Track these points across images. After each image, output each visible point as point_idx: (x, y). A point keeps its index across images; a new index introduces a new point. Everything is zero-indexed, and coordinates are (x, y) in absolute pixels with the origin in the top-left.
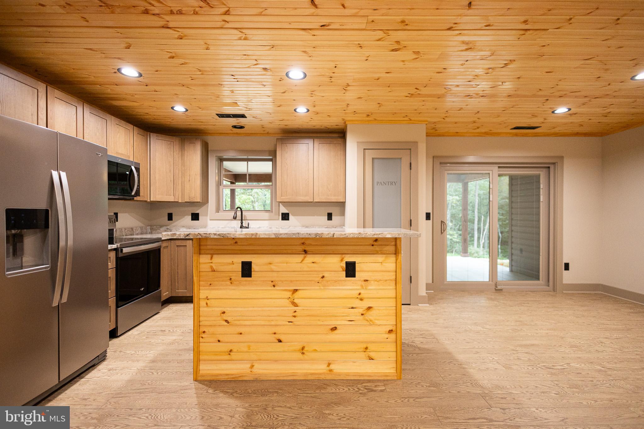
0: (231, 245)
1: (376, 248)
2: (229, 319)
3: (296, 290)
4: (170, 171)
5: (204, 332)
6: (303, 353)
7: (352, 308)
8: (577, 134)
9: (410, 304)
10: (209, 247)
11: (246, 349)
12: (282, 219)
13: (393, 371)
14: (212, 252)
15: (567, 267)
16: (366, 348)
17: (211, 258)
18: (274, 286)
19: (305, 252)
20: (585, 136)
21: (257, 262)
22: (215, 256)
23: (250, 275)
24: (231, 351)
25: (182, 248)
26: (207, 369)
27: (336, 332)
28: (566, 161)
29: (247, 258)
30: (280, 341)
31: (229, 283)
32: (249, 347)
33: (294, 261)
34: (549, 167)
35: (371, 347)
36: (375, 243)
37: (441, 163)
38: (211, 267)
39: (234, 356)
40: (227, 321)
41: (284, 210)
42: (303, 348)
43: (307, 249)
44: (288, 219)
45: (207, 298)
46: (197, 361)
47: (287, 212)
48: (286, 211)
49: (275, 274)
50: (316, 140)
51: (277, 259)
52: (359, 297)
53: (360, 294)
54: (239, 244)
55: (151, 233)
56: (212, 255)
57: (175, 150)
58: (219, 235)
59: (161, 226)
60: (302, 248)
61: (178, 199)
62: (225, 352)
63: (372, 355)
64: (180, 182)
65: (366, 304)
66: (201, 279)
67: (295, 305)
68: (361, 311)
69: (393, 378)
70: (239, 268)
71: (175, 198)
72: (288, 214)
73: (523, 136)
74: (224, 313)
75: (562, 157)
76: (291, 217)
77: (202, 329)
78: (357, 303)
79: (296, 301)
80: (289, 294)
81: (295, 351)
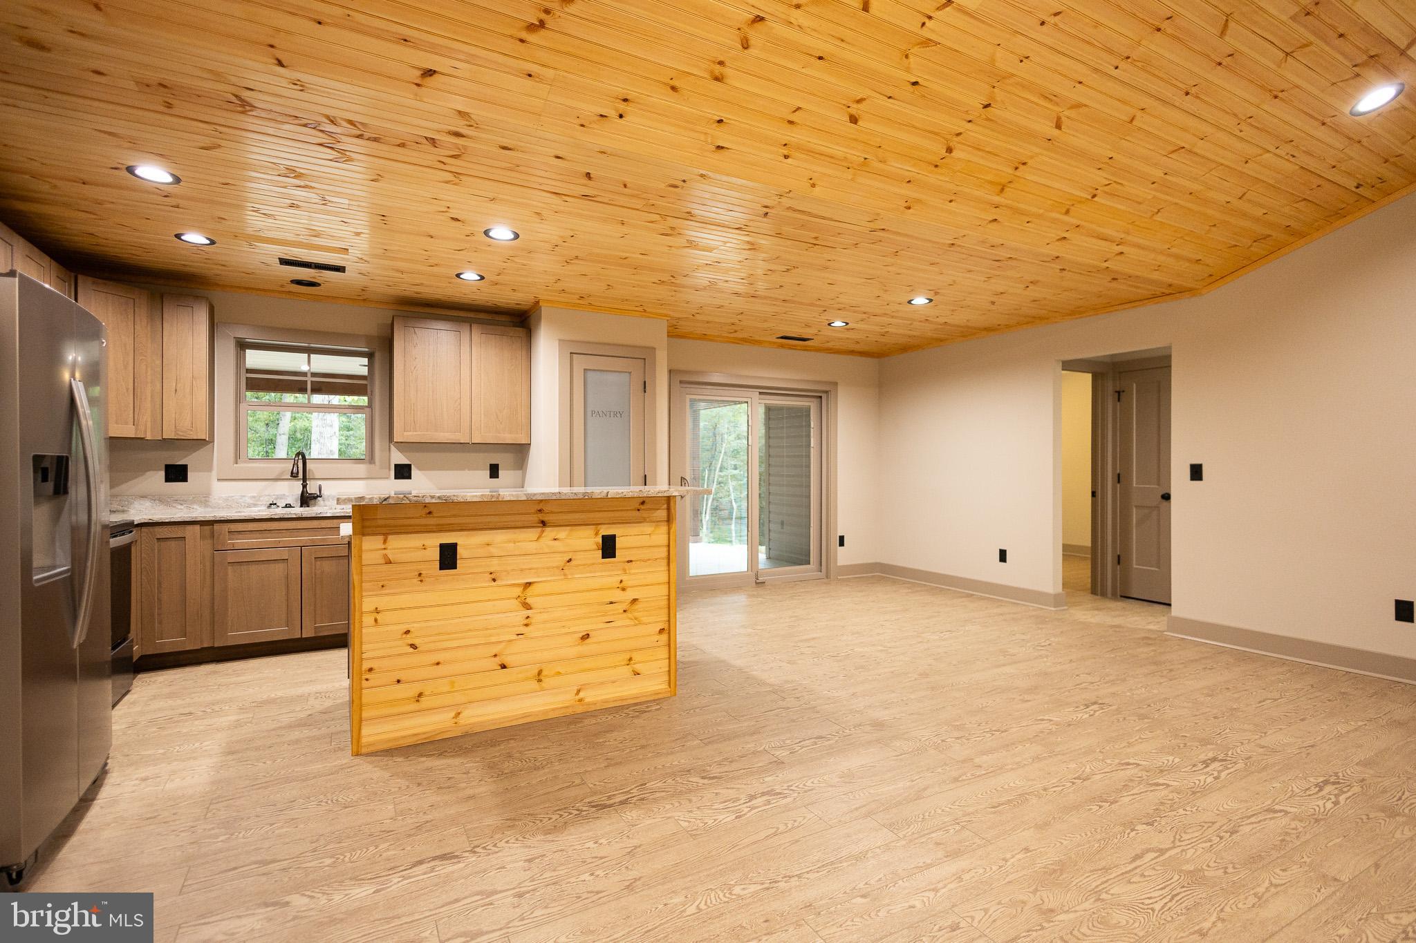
0: (421, 517)
1: (644, 514)
2: (416, 642)
3: (530, 584)
4: (126, 367)
5: (371, 670)
6: (540, 681)
7: (611, 603)
8: (852, 352)
10: (380, 522)
11: (446, 689)
12: (396, 478)
13: (665, 686)
14: (384, 530)
15: (842, 541)
16: (630, 659)
17: (385, 542)
18: (494, 580)
19: (544, 523)
20: (861, 356)
21: (467, 544)
22: (390, 537)
23: (454, 566)
24: (420, 695)
25: (173, 544)
26: (373, 733)
27: (588, 641)
28: (840, 388)
29: (448, 539)
30: (503, 667)
31: (416, 581)
32: (452, 683)
33: (526, 540)
34: (821, 397)
35: (637, 657)
36: (642, 507)
37: (681, 382)
38: (385, 556)
39: (425, 702)
40: (413, 646)
41: (399, 458)
42: (540, 673)
43: (545, 519)
44: (409, 477)
45: (377, 611)
46: (357, 722)
47: (408, 462)
48: (403, 460)
49: (495, 561)
50: (474, 327)
51: (499, 537)
52: (620, 586)
53: (621, 581)
54: (435, 515)
56: (386, 535)
57: (137, 319)
60: (535, 518)
61: (145, 431)
62: (408, 699)
63: (638, 667)
64: (149, 395)
65: (630, 594)
66: (365, 578)
67: (527, 606)
68: (624, 606)
69: (665, 695)
70: (436, 555)
71: (136, 430)
72: (409, 467)
73: (790, 348)
74: (408, 632)
75: (836, 384)
76: (414, 472)
77: (366, 666)
78: (617, 595)
79: (528, 601)
80: (518, 591)
81: (527, 679)
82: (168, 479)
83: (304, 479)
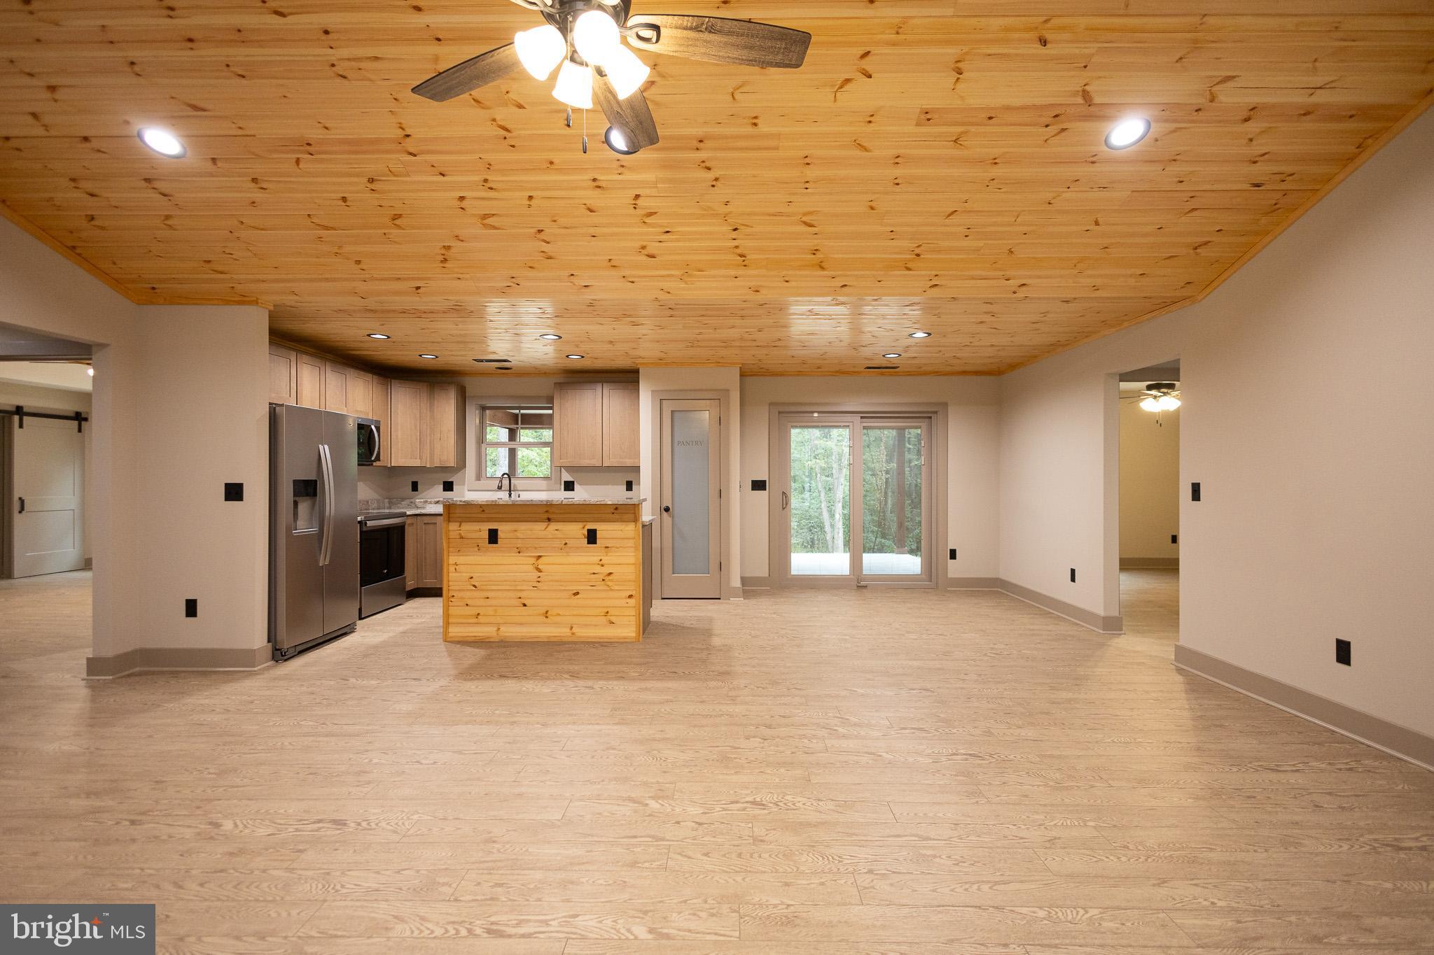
0: (478, 513)
1: (616, 516)
2: (476, 584)
3: (541, 556)
4: (416, 427)
5: (453, 596)
6: (547, 617)
7: (594, 574)
9: (719, 599)
10: (458, 515)
11: (492, 613)
12: (565, 490)
13: (634, 635)
14: (460, 520)
15: (953, 554)
16: (607, 612)
17: (460, 526)
18: (519, 553)
19: (549, 520)
20: (977, 375)
21: (504, 529)
22: (463, 524)
23: (496, 542)
24: (478, 614)
25: (431, 526)
26: (455, 631)
27: (578, 596)
28: (951, 410)
29: (493, 526)
30: (525, 605)
31: (476, 549)
32: (496, 611)
33: (538, 528)
34: (931, 417)
35: (612, 612)
36: (616, 511)
37: (779, 413)
38: (460, 534)
39: (481, 619)
40: (474, 586)
41: (567, 477)
42: (547, 612)
43: (550, 517)
44: (573, 490)
45: (456, 564)
46: (447, 624)
47: (572, 480)
48: (570, 479)
49: (519, 541)
50: (605, 384)
51: (523, 527)
52: (600, 563)
53: (601, 560)
54: (486, 512)
55: (390, 508)
56: (461, 522)
57: (422, 399)
58: (464, 502)
59: (403, 499)
60: (546, 516)
61: (426, 463)
62: (472, 615)
63: (613, 619)
64: (428, 441)
65: (606, 570)
66: (451, 545)
67: (539, 571)
68: (602, 577)
69: (635, 641)
70: (486, 535)
71: (421, 462)
72: (573, 482)
74: (472, 578)
75: (945, 405)
76: (576, 486)
77: (451, 594)
78: (598, 569)
79: (539, 567)
80: (533, 560)
81: (539, 615)
82: (444, 490)
83: (510, 491)
